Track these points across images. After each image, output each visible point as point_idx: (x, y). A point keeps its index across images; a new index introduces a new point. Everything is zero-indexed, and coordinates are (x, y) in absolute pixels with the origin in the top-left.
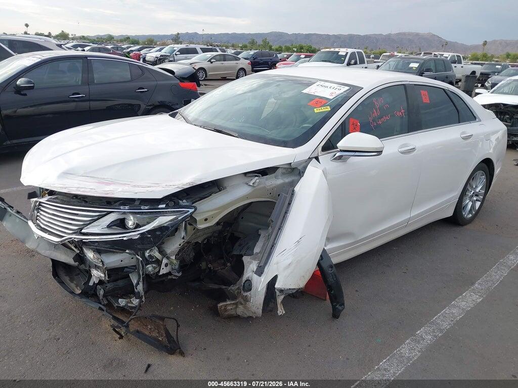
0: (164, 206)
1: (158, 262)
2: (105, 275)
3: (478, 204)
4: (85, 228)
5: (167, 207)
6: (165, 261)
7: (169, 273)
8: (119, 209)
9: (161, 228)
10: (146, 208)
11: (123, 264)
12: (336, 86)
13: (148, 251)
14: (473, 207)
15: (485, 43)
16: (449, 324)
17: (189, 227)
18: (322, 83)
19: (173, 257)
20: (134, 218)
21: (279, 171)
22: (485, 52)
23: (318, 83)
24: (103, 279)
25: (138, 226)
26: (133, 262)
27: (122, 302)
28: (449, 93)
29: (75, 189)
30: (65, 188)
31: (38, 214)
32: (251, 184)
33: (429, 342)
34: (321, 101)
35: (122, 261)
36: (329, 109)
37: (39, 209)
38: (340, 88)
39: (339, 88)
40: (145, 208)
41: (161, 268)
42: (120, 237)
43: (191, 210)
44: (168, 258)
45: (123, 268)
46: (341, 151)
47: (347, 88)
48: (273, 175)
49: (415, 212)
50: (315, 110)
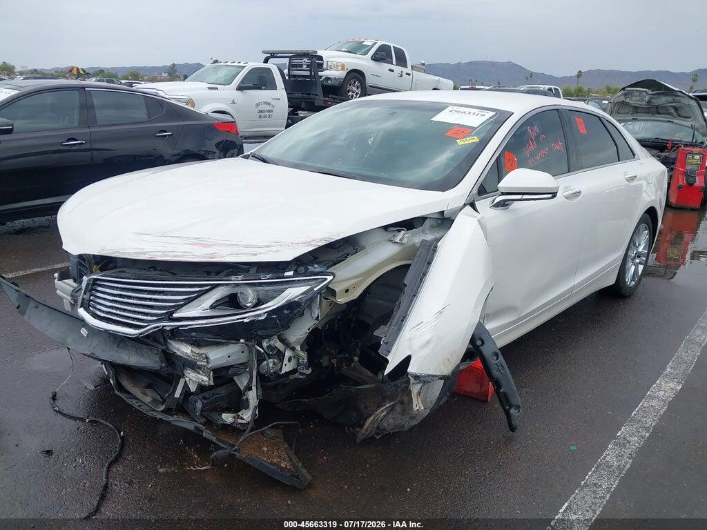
0: (291, 273)
1: (280, 355)
2: (209, 379)
3: (641, 268)
4: (178, 311)
5: (296, 274)
6: (288, 354)
7: (294, 371)
8: (229, 280)
9: (291, 305)
10: (268, 276)
11: (232, 361)
12: (476, 111)
13: (266, 340)
14: (636, 271)
15: (580, 74)
16: (654, 421)
17: (324, 302)
18: (456, 108)
19: (298, 348)
20: (253, 291)
21: (427, 223)
22: (580, 85)
23: (450, 108)
24: (207, 383)
25: (259, 302)
26: (243, 358)
27: (228, 418)
28: (605, 121)
29: (160, 254)
30: (145, 253)
31: (92, 298)
32: (398, 240)
33: (637, 444)
34: (465, 130)
35: (229, 357)
36: (476, 140)
37: (94, 290)
38: (483, 113)
39: (481, 113)
40: (266, 278)
41: (284, 364)
42: (238, 319)
43: (330, 278)
44: (293, 349)
45: (228, 368)
46: (503, 194)
47: (492, 114)
48: (420, 229)
49: (579, 279)
50: (458, 141)
